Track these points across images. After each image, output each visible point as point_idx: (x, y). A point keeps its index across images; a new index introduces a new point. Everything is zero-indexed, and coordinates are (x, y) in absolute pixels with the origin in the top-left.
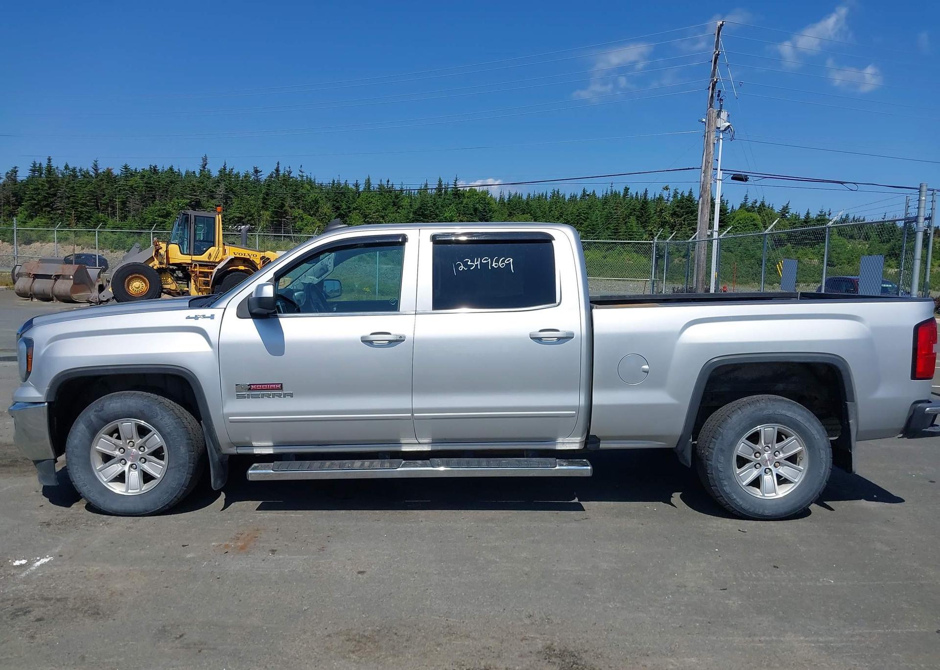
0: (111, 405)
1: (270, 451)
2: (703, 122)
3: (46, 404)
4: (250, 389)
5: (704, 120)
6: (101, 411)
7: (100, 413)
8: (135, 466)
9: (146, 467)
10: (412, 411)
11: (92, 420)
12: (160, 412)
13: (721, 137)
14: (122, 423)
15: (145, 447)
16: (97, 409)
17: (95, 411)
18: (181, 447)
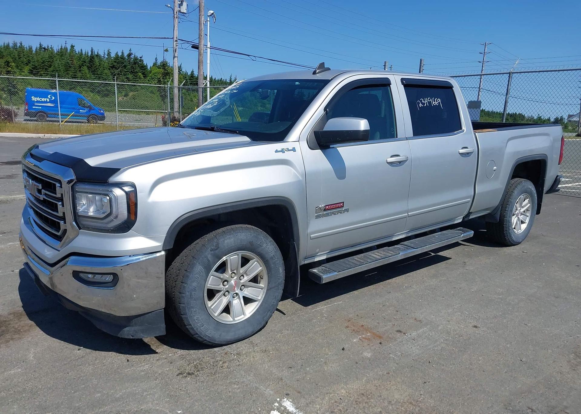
0: (226, 241)
1: (324, 257)
2: (169, 7)
3: (163, 253)
4: (325, 210)
5: (169, 6)
6: (216, 250)
7: (217, 251)
8: (235, 294)
9: (248, 292)
10: (408, 211)
11: (209, 259)
12: (265, 241)
13: (209, 20)
14: (230, 257)
15: (244, 275)
16: (213, 248)
17: (211, 251)
18: (280, 268)
